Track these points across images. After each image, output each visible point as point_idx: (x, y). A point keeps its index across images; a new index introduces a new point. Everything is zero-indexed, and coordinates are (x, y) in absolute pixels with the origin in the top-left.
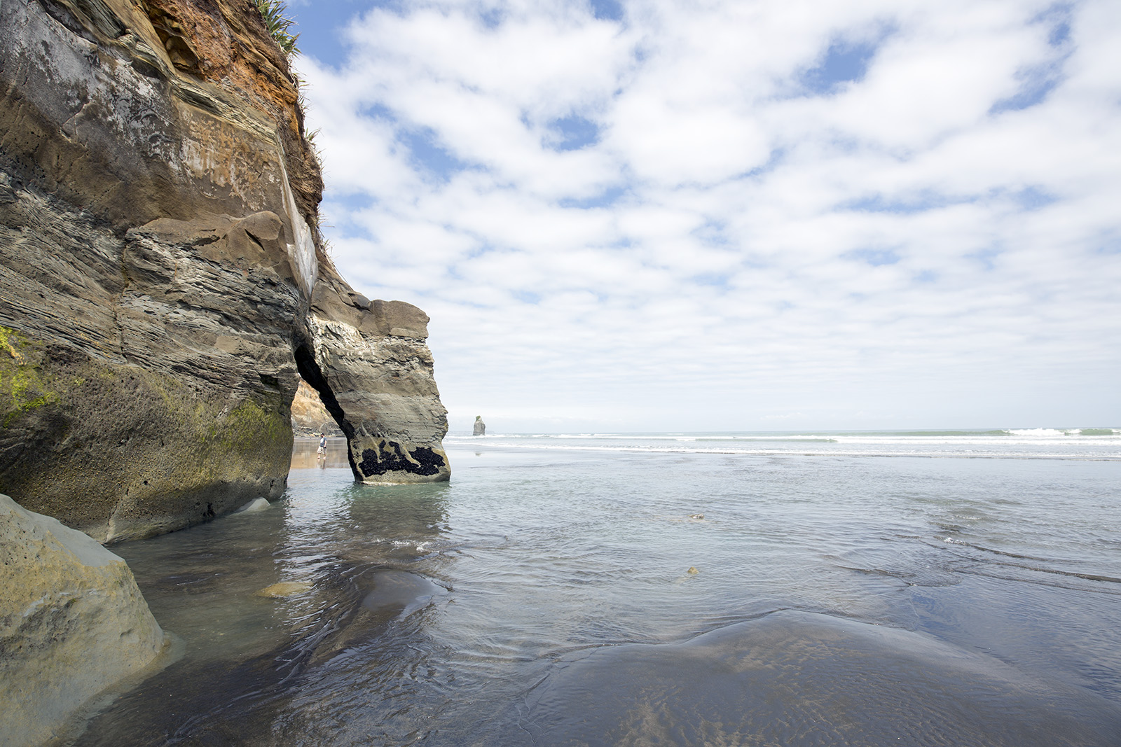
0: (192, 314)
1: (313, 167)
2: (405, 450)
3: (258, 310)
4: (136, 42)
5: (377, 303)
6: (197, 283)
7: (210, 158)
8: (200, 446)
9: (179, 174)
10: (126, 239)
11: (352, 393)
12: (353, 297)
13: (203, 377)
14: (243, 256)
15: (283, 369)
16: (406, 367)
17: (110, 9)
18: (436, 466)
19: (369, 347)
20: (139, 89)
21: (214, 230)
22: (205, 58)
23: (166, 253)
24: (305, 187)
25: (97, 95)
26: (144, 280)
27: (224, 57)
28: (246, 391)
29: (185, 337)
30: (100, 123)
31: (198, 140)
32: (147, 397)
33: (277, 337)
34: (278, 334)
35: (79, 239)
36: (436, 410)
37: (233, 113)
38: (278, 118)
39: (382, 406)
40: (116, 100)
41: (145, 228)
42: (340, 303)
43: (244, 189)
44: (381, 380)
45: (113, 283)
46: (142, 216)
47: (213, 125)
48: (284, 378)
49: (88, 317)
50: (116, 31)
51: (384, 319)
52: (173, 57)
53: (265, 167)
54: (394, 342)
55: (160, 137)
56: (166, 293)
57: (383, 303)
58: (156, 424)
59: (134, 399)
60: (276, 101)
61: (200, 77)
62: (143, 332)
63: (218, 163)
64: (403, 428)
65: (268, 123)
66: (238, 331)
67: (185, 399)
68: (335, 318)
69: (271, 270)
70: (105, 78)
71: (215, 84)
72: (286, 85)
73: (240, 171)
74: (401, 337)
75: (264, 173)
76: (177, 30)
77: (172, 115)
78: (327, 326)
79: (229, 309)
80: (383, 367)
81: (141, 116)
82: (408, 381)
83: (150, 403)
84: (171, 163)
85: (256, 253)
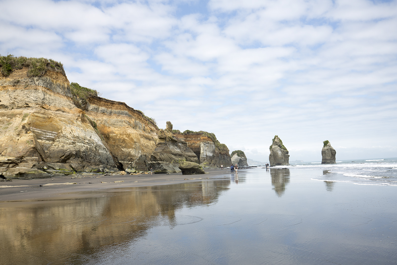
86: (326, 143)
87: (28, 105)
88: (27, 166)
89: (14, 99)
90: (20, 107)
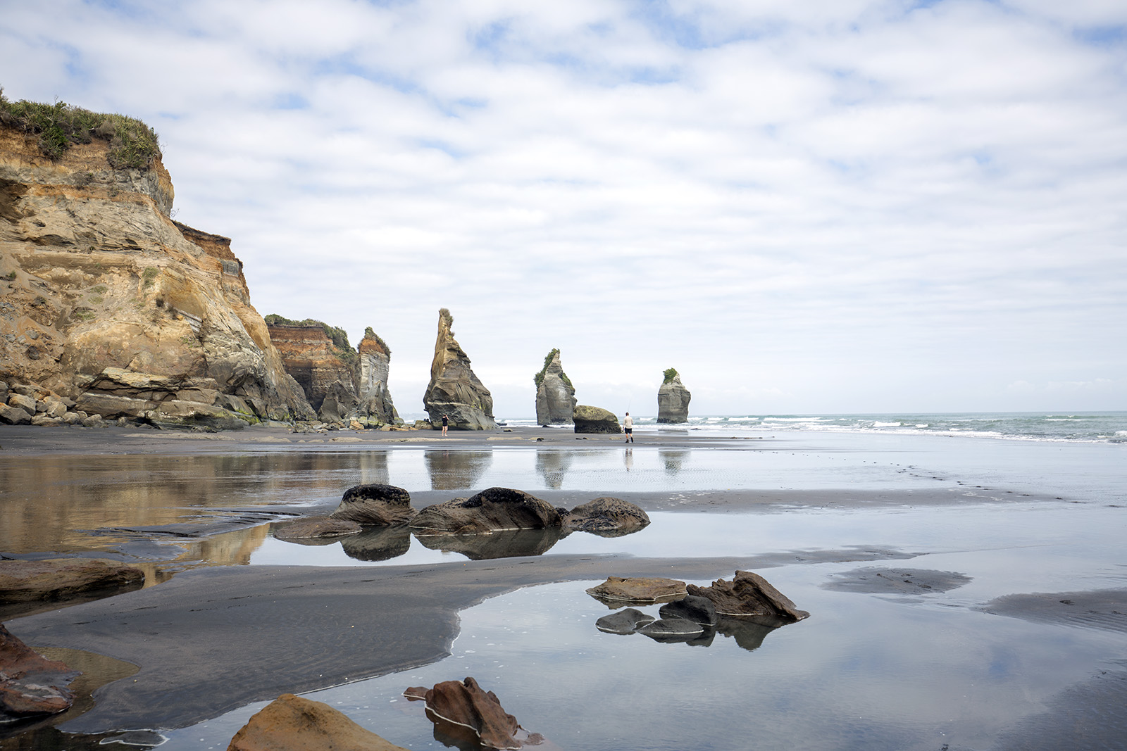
86: (670, 375)
87: (135, 243)
88: (201, 400)
89: (91, 225)
90: (111, 247)
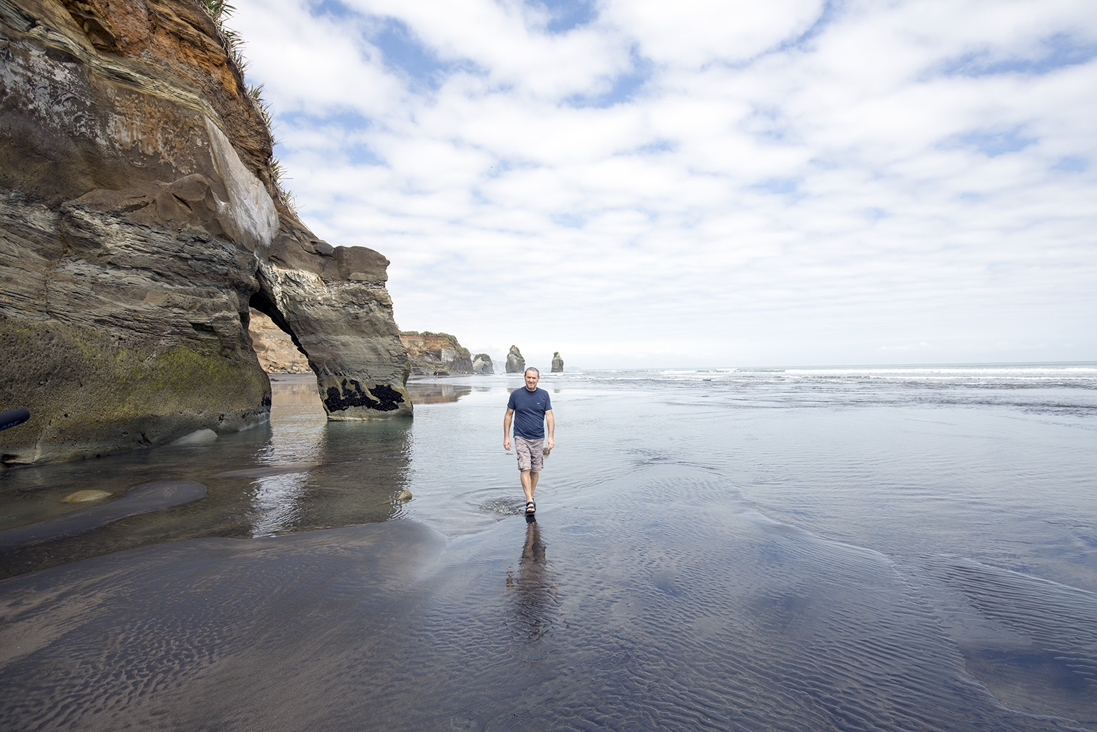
0: (121, 273)
1: (258, 124)
2: (365, 388)
3: (190, 266)
4: (47, 32)
5: (340, 249)
6: (126, 246)
7: (137, 130)
8: (120, 385)
9: (108, 148)
10: (61, 212)
11: (313, 336)
12: (315, 245)
13: (128, 327)
14: (172, 218)
15: (216, 318)
16: (365, 310)
17: (15, 5)
18: (395, 402)
19: (330, 292)
20: (55, 75)
21: (144, 197)
22: (122, 35)
23: (97, 222)
24: (251, 144)
25: (15, 87)
26: (80, 246)
27: (141, 31)
28: (176, 337)
29: (112, 294)
30: (21, 112)
31: (124, 114)
32: (62, 347)
33: (213, 289)
34: (214, 286)
35: (11, 216)
36: (394, 350)
37: (155, 85)
38: (205, 82)
39: (341, 347)
40: (34, 89)
41: (79, 201)
42: (301, 251)
43: (173, 156)
44: (341, 323)
45: (51, 251)
46: (76, 190)
47: (136, 99)
48: (220, 325)
49: (17, 283)
50: (26, 25)
51: (344, 264)
52: (92, 39)
53: (191, 132)
54: (353, 286)
55: (84, 117)
56: (98, 257)
57: (344, 249)
58: (73, 368)
59: (49, 349)
60: (203, 66)
61: (120, 54)
62: (66, 292)
63: (144, 133)
64: (363, 367)
65: (192, 89)
66: (172, 286)
67: (104, 347)
68: (293, 266)
69: (200, 228)
70: (21, 70)
71: (135, 60)
72: (212, 49)
73: (167, 138)
74: (359, 281)
75: (192, 138)
76: (90, 13)
77: (93, 95)
78: (286, 274)
79: (160, 267)
80: (343, 311)
81: (61, 100)
82: (368, 323)
83: (65, 351)
84: (98, 139)
85: (185, 214)
86: (556, 354)
